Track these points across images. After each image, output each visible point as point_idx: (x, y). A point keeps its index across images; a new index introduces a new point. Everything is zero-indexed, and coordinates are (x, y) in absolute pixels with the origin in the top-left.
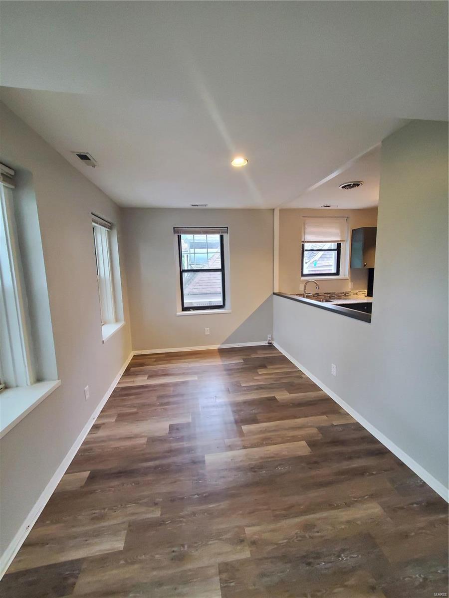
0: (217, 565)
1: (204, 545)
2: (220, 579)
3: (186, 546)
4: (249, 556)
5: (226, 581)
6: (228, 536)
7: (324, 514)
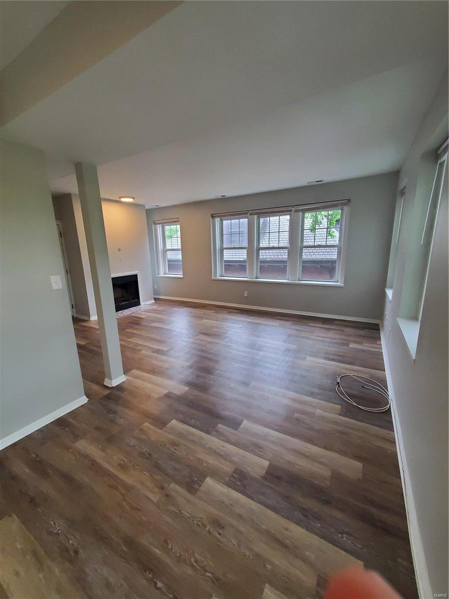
0: (195, 496)
1: (193, 517)
2: (200, 487)
3: (207, 529)
4: (172, 483)
5: (198, 483)
6: (172, 508)
7: (106, 465)
